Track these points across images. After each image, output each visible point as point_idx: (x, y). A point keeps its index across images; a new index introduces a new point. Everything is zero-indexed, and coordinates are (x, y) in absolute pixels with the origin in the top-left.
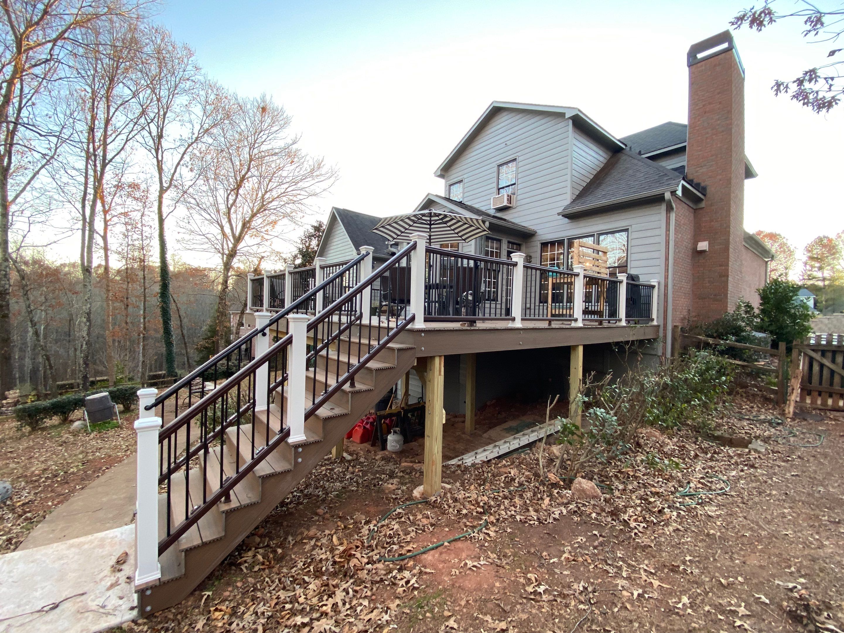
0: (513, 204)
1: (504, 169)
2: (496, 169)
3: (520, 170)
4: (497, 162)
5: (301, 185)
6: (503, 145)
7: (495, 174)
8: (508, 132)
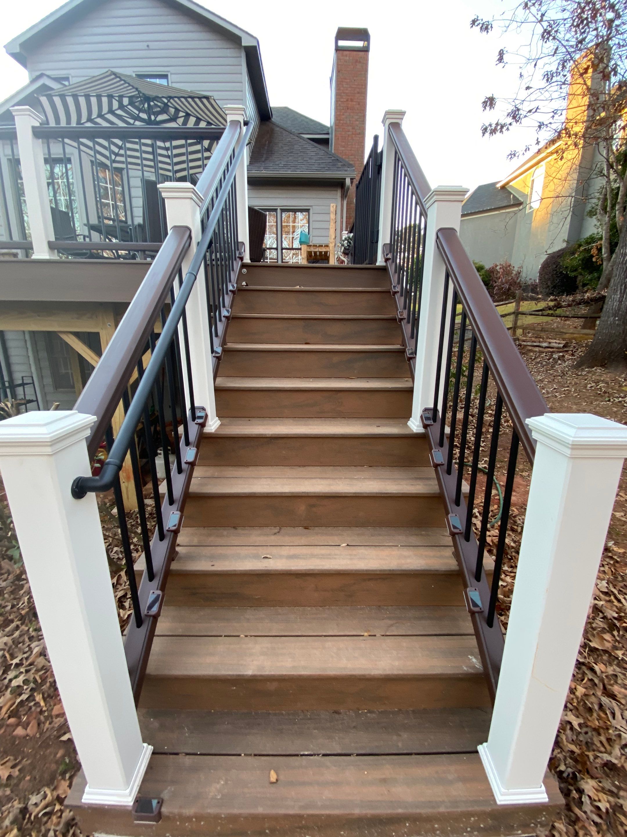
4: (135, 69)
6: (144, 45)
8: (150, 29)
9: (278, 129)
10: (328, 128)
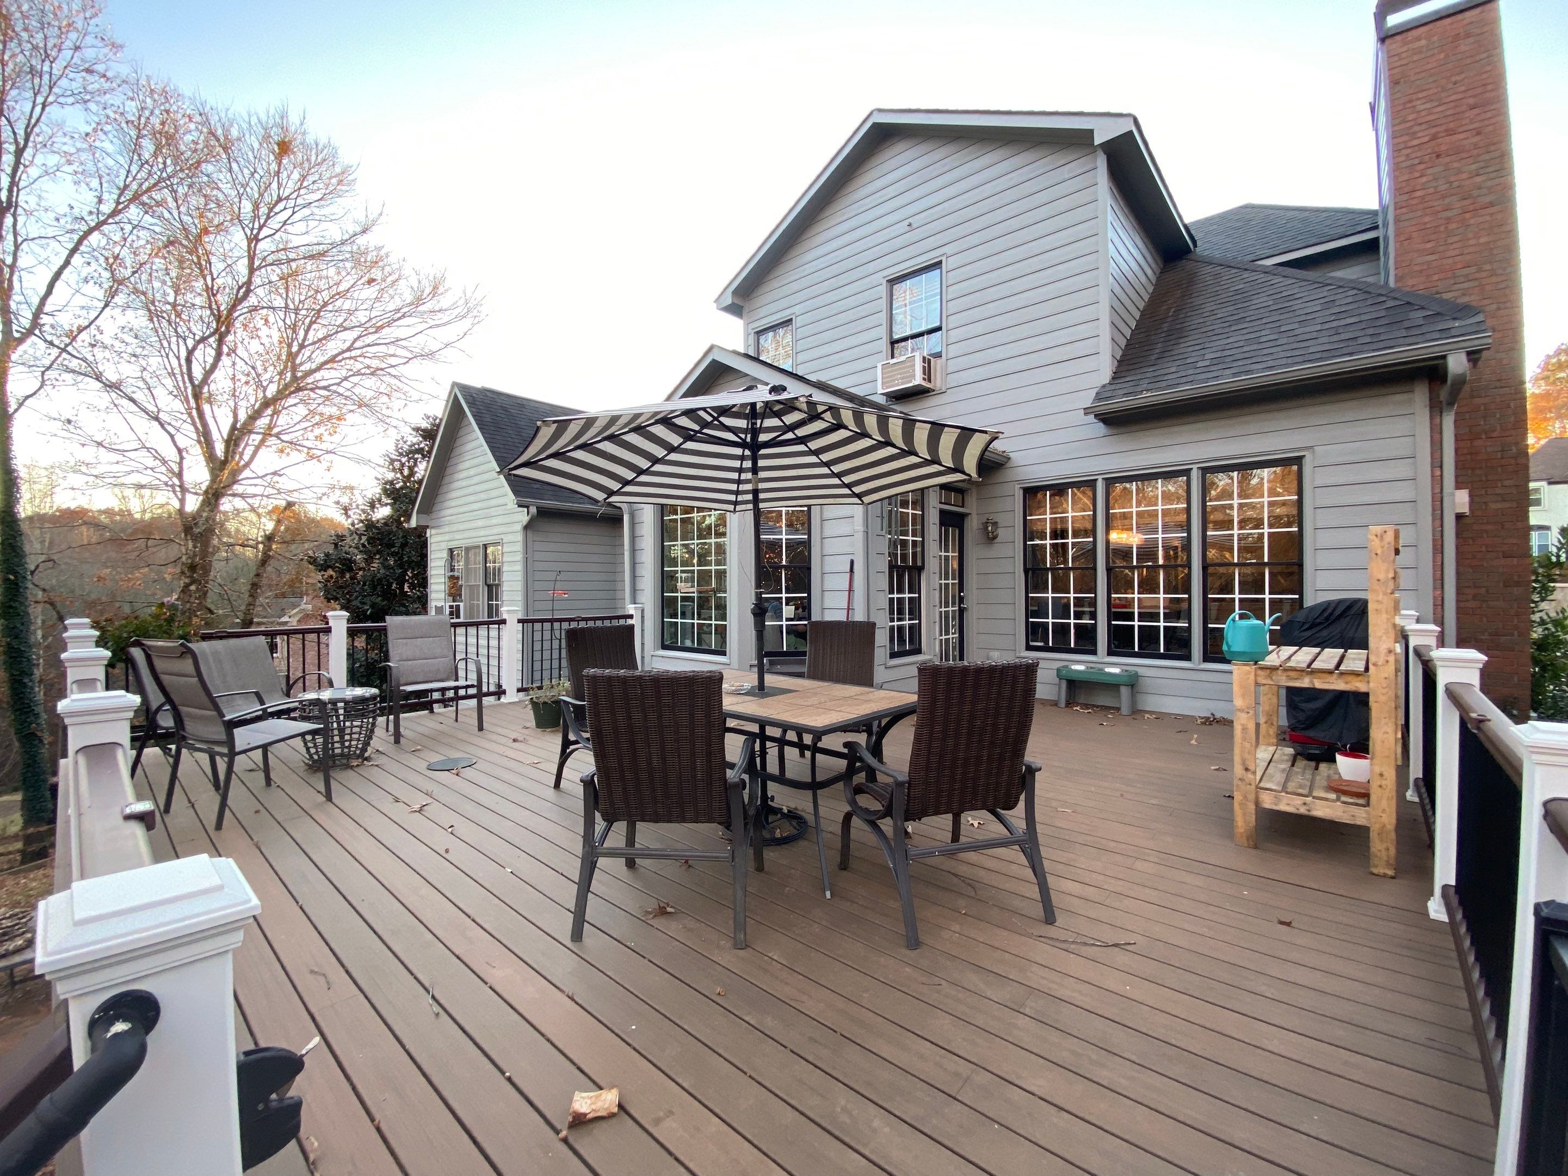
0: (937, 383)
1: (904, 290)
2: (883, 290)
3: (953, 292)
4: (886, 273)
5: (389, 333)
6: (903, 226)
7: (883, 303)
8: (916, 193)
9: (1208, 269)
10: (1374, 213)
